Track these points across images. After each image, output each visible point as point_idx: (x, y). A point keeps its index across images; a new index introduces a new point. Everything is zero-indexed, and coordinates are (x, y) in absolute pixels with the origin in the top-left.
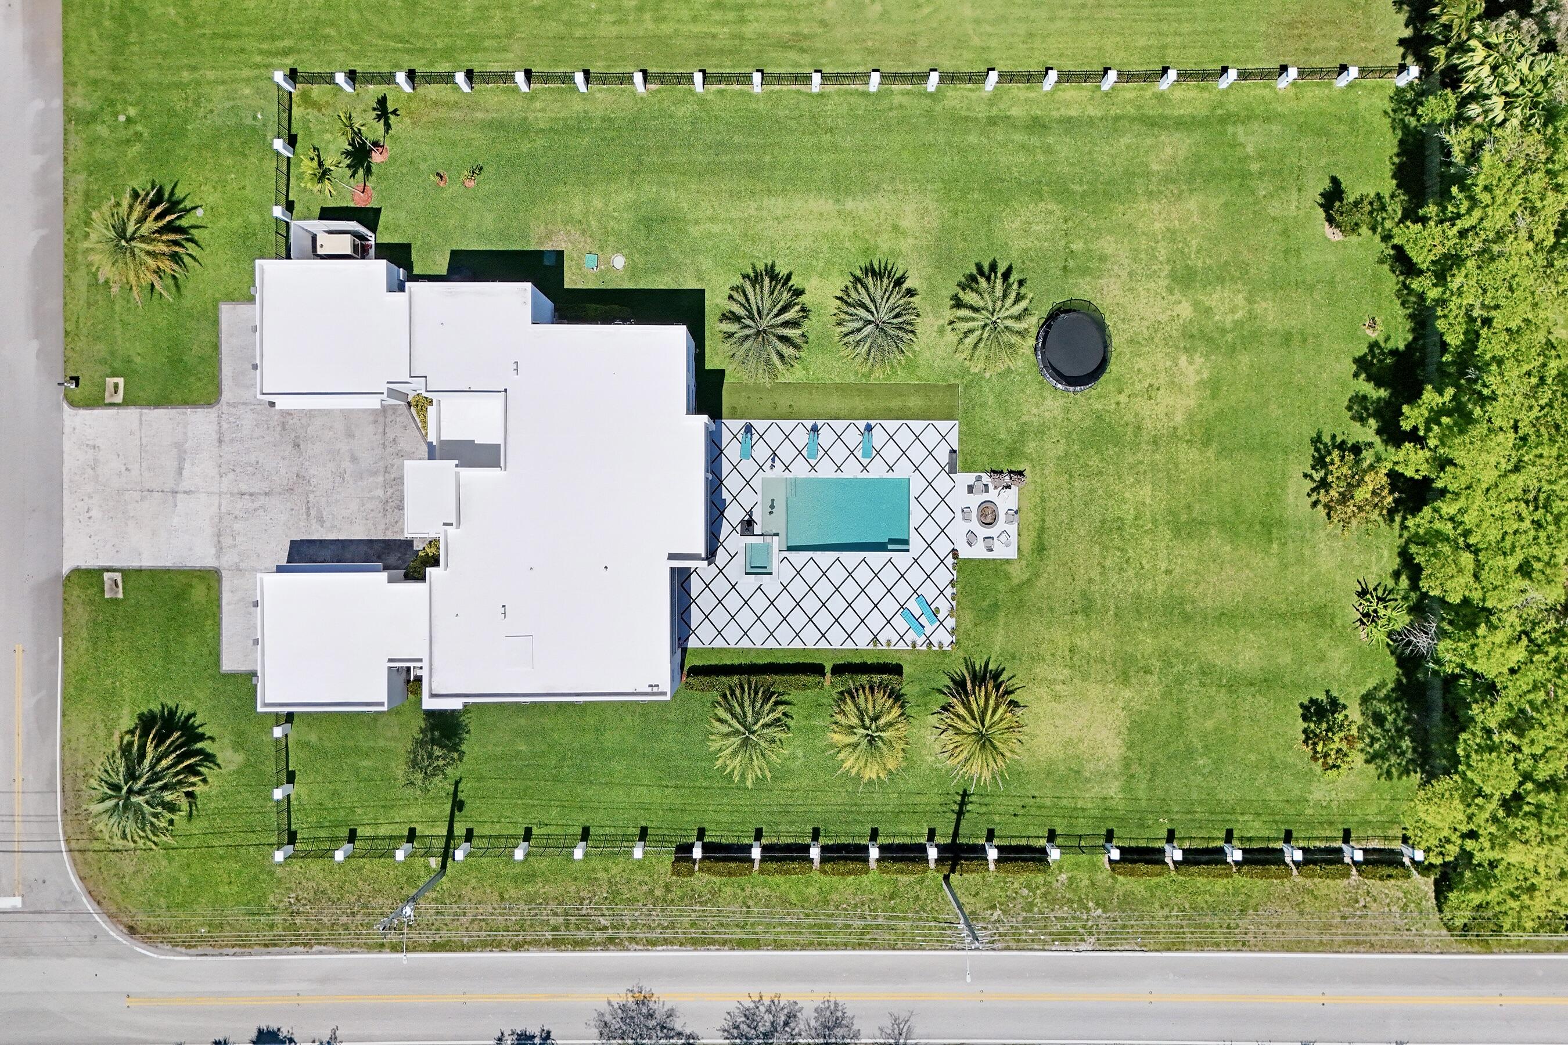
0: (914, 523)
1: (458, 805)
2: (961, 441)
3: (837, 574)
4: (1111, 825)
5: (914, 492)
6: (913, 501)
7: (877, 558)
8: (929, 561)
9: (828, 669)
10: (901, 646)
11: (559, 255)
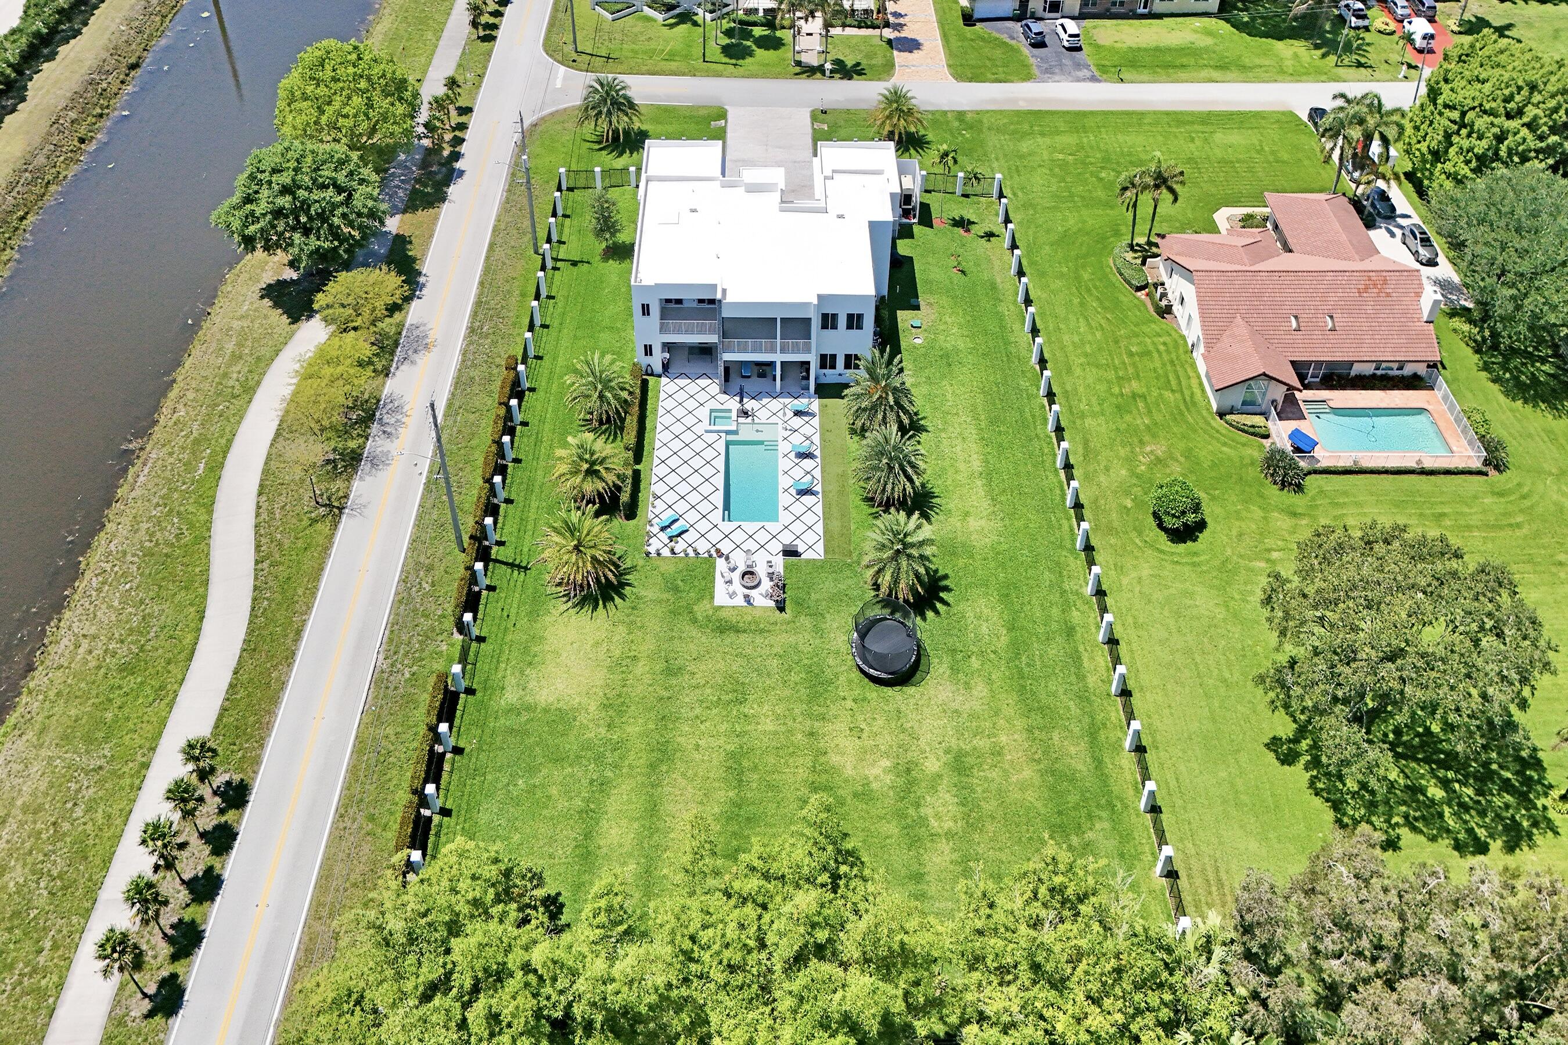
0: (745, 525)
1: (574, 263)
2: (808, 561)
3: (707, 471)
4: (479, 694)
5: (768, 525)
6: (761, 524)
7: (718, 499)
8: (715, 536)
9: (638, 467)
10: (651, 516)
11: (917, 308)
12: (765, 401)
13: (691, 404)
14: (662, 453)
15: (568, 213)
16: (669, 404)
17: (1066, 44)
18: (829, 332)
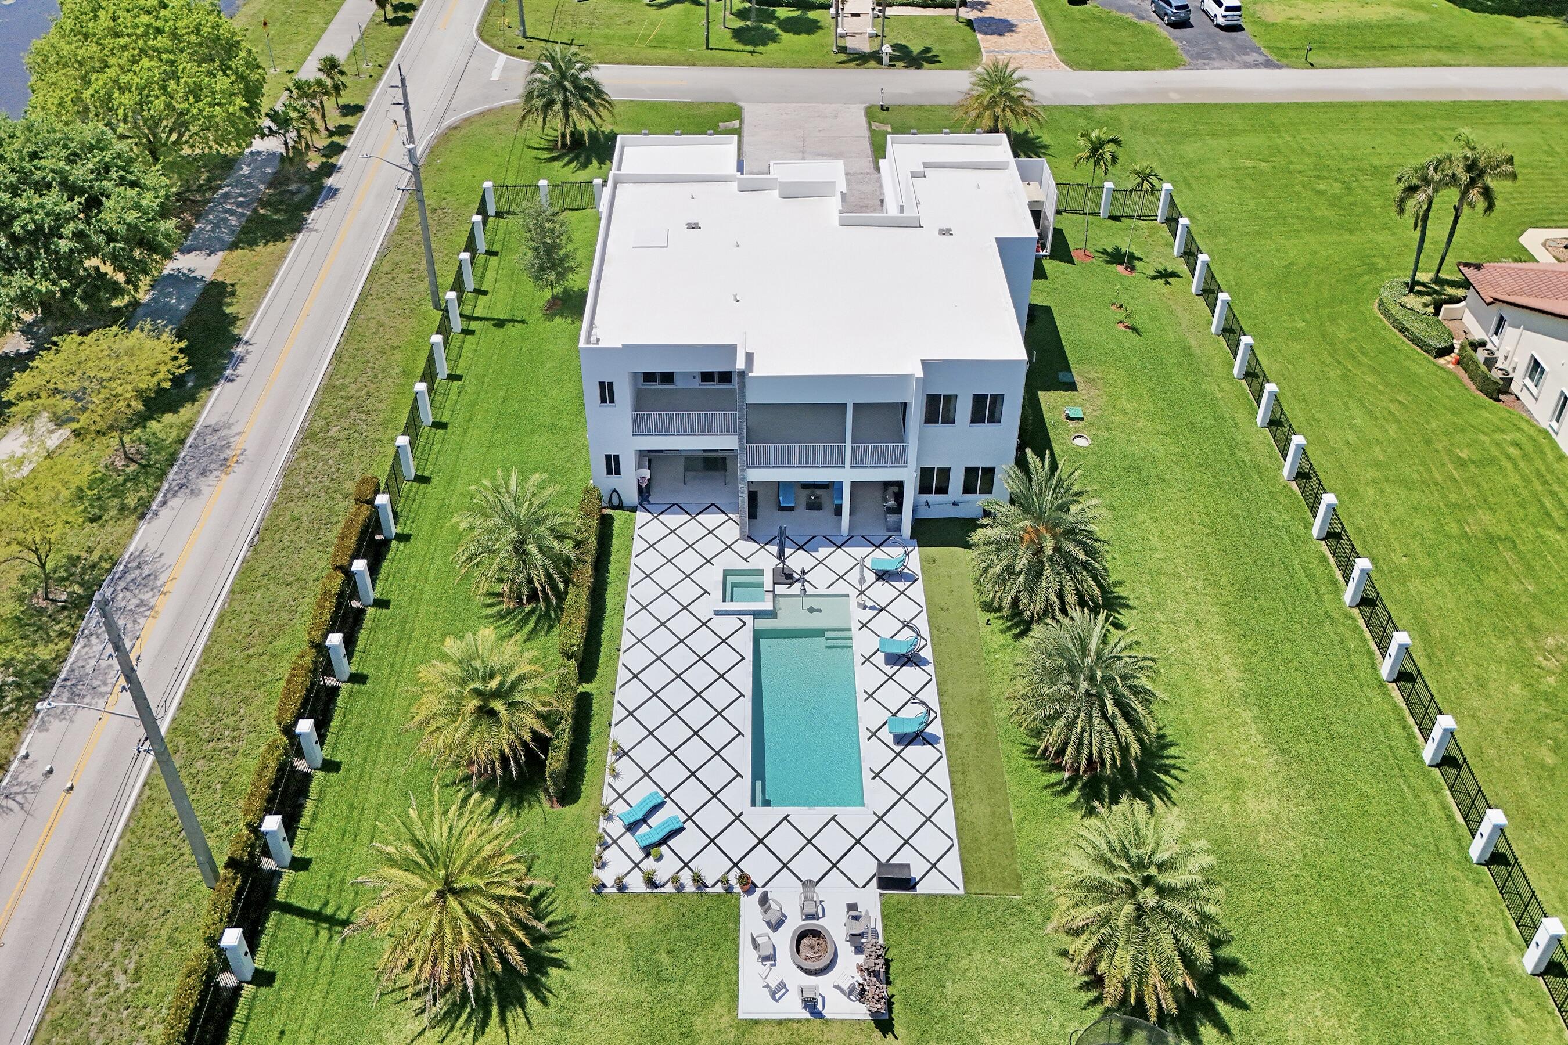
0: (797, 814)
1: (500, 324)
2: (932, 899)
3: (720, 695)
5: (844, 815)
6: (830, 812)
7: (741, 754)
8: (736, 842)
9: (585, 688)
10: (608, 795)
11: (1071, 386)
12: (823, 552)
13: (689, 561)
14: (634, 658)
15: (496, 248)
16: (649, 561)
17: (1221, 21)
18: (939, 429)
